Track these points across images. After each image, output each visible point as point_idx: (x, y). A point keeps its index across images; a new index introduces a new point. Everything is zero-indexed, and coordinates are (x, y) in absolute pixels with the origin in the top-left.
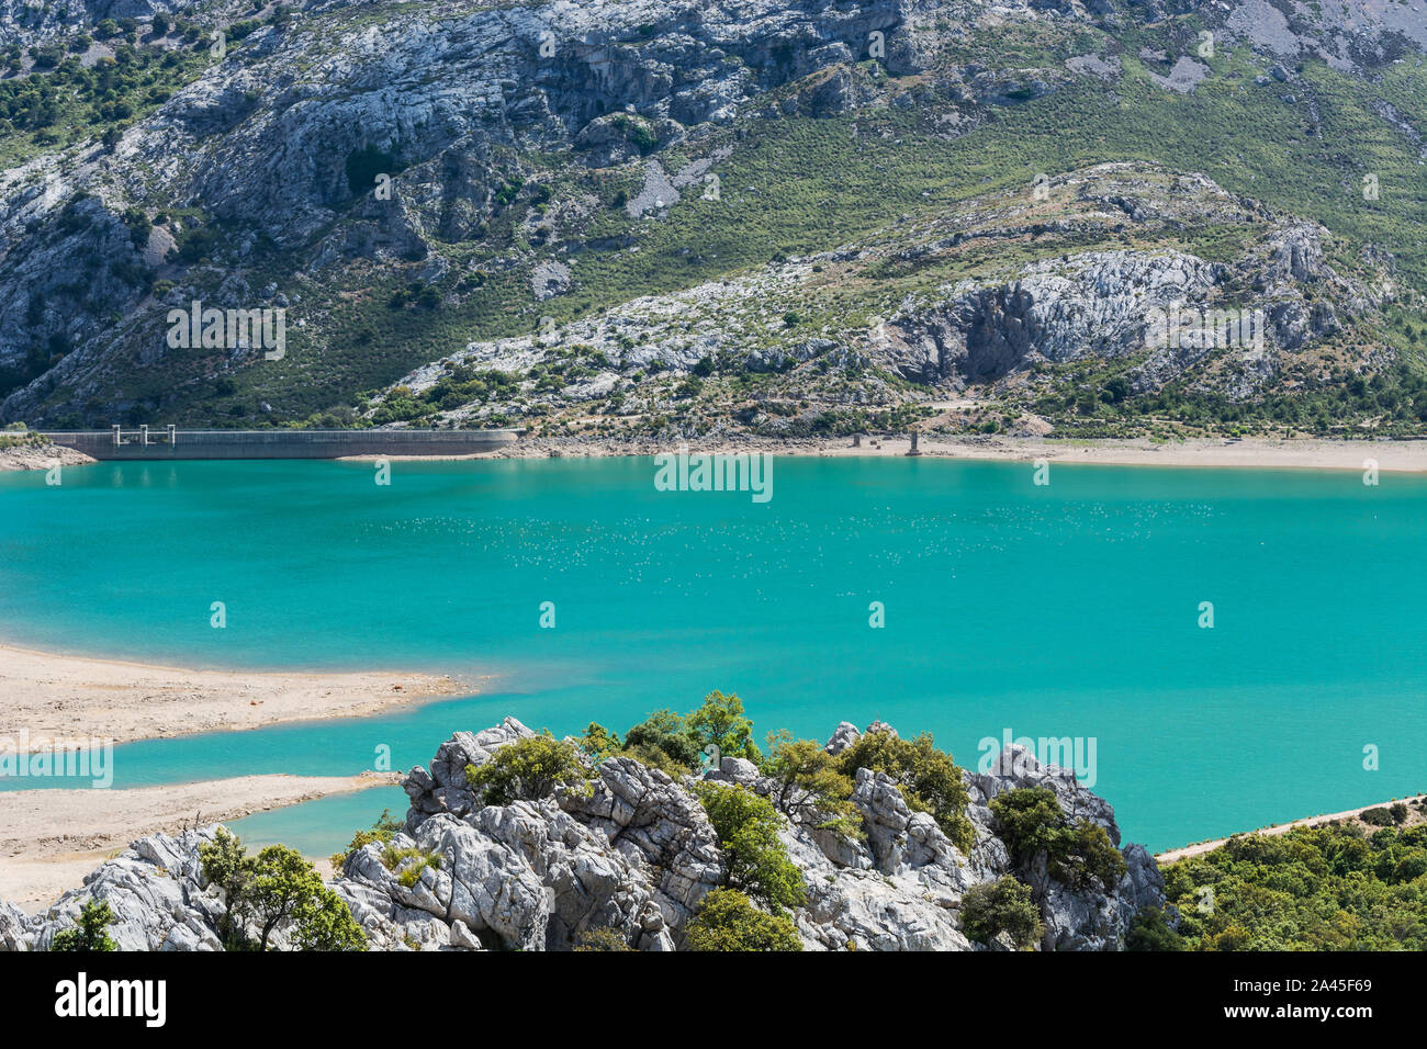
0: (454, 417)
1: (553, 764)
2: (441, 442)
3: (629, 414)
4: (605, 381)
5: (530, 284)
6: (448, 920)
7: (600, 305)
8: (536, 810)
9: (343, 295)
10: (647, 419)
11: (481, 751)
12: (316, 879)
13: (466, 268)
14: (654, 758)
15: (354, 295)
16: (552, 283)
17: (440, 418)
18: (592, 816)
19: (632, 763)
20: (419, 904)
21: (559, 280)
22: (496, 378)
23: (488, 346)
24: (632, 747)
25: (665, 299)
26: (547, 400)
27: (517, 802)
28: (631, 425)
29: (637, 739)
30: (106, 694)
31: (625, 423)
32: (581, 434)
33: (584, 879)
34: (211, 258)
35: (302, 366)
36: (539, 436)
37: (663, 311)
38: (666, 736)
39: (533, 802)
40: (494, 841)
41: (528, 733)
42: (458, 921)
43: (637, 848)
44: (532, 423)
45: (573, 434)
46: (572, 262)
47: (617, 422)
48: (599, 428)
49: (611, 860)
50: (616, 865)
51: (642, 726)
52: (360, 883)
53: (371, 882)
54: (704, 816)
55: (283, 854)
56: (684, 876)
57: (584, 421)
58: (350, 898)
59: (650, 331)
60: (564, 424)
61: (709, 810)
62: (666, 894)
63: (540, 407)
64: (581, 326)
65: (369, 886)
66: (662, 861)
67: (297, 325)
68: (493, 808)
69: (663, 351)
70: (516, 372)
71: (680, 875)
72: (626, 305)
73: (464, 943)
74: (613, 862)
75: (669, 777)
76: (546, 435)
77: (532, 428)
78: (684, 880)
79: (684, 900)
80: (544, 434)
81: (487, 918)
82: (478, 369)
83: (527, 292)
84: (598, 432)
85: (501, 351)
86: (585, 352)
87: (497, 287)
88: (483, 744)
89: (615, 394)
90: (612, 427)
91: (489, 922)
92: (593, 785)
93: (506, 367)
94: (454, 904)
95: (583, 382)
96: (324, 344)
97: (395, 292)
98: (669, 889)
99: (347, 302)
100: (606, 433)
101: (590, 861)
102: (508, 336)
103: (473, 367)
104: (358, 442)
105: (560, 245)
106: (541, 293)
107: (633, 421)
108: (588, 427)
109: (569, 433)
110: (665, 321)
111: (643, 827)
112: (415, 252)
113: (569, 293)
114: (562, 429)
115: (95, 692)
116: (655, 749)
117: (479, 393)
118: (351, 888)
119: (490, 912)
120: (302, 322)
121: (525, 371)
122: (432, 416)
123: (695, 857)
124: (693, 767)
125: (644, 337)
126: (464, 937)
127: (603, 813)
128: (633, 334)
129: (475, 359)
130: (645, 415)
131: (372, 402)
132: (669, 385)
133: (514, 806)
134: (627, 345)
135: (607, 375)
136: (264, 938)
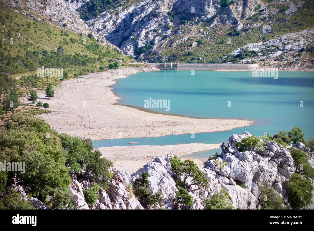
0: (243, 61)
1: (255, 142)
2: (240, 67)
3: (285, 61)
4: (279, 53)
5: (262, 30)
6: (229, 178)
7: (278, 35)
8: (251, 153)
9: (218, 32)
10: (288, 62)
11: (239, 139)
12: (197, 167)
13: (247, 26)
14: (279, 142)
15: (220, 32)
16: (267, 30)
17: (240, 61)
18: (264, 155)
19: (274, 143)
20: (222, 174)
21: (269, 29)
22: (254, 52)
23: (251, 45)
24: (275, 139)
25: (294, 34)
26: (265, 57)
27: (246, 151)
28: (285, 63)
29: (276, 137)
30: (160, 123)
31: (283, 63)
32: (273, 65)
33: (261, 170)
34: (187, 23)
35: (208, 49)
36: (263, 66)
37: (293, 37)
38: (283, 137)
39: (250, 151)
40: (240, 160)
41: (250, 135)
42: (231, 178)
43: (275, 163)
44: (261, 63)
45: (271, 65)
46: (272, 25)
47: (281, 63)
48: (277, 64)
49: (268, 165)
50: (269, 167)
51: (277, 134)
52: (209, 169)
53: (211, 169)
54: (291, 156)
55: (190, 162)
56: (285, 170)
57: (274, 62)
58: (206, 172)
59: (290, 41)
60: (269, 63)
61: (292, 154)
62: (281, 174)
63: (263, 59)
64: (274, 40)
65: (211, 170)
66: (281, 167)
67: (207, 39)
68: (240, 152)
69: (293, 46)
70: (258, 51)
71: (284, 169)
72: (284, 35)
73: (232, 184)
74: (269, 166)
75: (283, 146)
76: (265, 65)
77: (261, 64)
78: (285, 171)
79: (285, 175)
80: (264, 65)
81: (238, 178)
82: (249, 50)
83: (261, 32)
84: (276, 65)
85: (255, 46)
86: (274, 46)
87: (254, 31)
88: (240, 137)
89: (281, 56)
90: (280, 64)
91: (239, 179)
92: (265, 147)
93: (256, 49)
94: (230, 174)
95: (273, 54)
96: (213, 43)
97: (230, 32)
98: (282, 173)
99: (219, 34)
100: (279, 65)
101: (263, 165)
102: (256, 42)
103: (248, 49)
104: (221, 67)
105: (269, 21)
106: (264, 32)
107: (285, 62)
108: (274, 64)
109: (270, 65)
110: (293, 39)
111: (276, 158)
112: (235, 22)
113: (271, 32)
114: (268, 64)
115: (157, 123)
116: (280, 139)
117: (249, 56)
118: (206, 170)
119: (239, 177)
120: (208, 39)
121: (260, 51)
122: (238, 61)
123: (288, 165)
124: (289, 144)
125: (288, 43)
126: (232, 183)
127: (267, 154)
128: (286, 42)
129: (249, 48)
130: (288, 61)
131: (224, 57)
132: (294, 54)
133: (245, 152)
134: (284, 44)
135: (280, 52)
136: (185, 181)
